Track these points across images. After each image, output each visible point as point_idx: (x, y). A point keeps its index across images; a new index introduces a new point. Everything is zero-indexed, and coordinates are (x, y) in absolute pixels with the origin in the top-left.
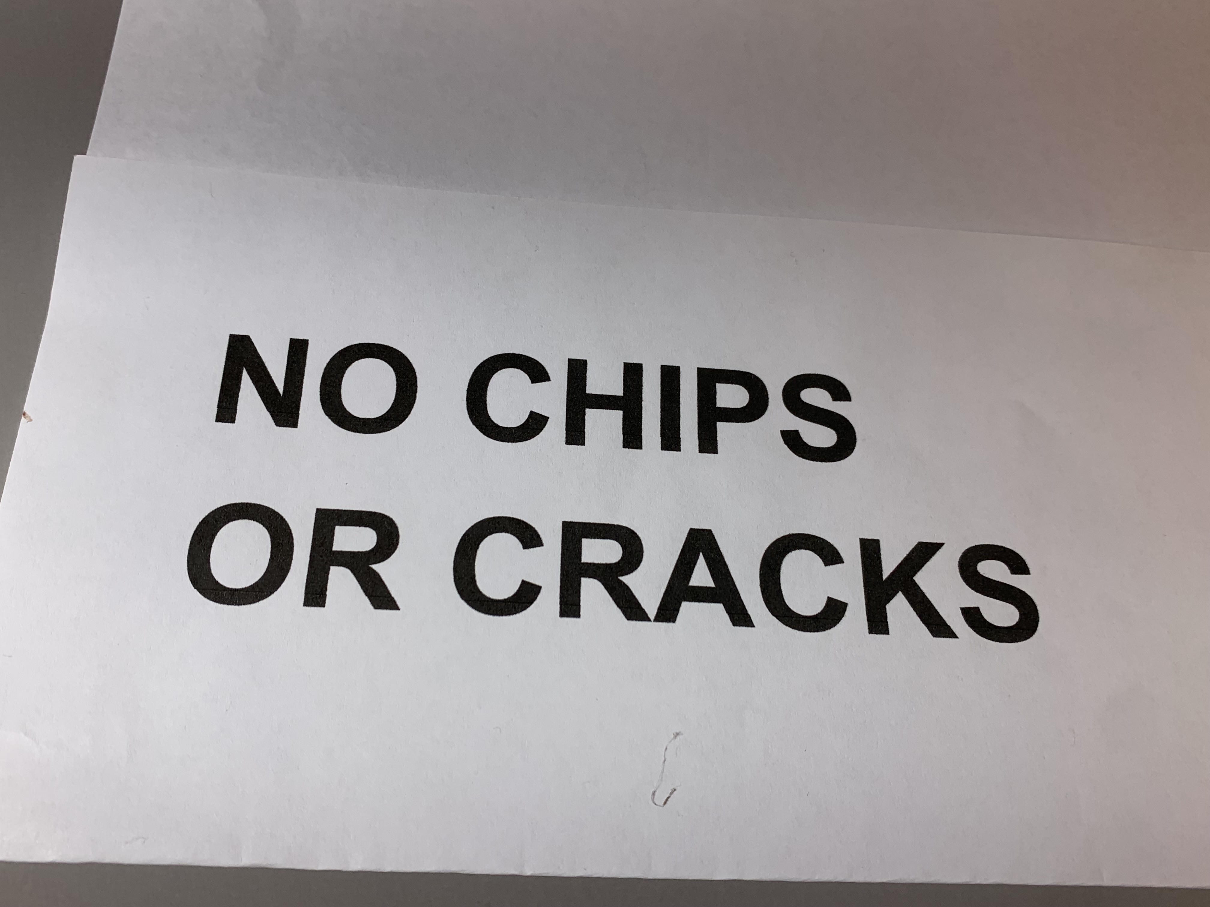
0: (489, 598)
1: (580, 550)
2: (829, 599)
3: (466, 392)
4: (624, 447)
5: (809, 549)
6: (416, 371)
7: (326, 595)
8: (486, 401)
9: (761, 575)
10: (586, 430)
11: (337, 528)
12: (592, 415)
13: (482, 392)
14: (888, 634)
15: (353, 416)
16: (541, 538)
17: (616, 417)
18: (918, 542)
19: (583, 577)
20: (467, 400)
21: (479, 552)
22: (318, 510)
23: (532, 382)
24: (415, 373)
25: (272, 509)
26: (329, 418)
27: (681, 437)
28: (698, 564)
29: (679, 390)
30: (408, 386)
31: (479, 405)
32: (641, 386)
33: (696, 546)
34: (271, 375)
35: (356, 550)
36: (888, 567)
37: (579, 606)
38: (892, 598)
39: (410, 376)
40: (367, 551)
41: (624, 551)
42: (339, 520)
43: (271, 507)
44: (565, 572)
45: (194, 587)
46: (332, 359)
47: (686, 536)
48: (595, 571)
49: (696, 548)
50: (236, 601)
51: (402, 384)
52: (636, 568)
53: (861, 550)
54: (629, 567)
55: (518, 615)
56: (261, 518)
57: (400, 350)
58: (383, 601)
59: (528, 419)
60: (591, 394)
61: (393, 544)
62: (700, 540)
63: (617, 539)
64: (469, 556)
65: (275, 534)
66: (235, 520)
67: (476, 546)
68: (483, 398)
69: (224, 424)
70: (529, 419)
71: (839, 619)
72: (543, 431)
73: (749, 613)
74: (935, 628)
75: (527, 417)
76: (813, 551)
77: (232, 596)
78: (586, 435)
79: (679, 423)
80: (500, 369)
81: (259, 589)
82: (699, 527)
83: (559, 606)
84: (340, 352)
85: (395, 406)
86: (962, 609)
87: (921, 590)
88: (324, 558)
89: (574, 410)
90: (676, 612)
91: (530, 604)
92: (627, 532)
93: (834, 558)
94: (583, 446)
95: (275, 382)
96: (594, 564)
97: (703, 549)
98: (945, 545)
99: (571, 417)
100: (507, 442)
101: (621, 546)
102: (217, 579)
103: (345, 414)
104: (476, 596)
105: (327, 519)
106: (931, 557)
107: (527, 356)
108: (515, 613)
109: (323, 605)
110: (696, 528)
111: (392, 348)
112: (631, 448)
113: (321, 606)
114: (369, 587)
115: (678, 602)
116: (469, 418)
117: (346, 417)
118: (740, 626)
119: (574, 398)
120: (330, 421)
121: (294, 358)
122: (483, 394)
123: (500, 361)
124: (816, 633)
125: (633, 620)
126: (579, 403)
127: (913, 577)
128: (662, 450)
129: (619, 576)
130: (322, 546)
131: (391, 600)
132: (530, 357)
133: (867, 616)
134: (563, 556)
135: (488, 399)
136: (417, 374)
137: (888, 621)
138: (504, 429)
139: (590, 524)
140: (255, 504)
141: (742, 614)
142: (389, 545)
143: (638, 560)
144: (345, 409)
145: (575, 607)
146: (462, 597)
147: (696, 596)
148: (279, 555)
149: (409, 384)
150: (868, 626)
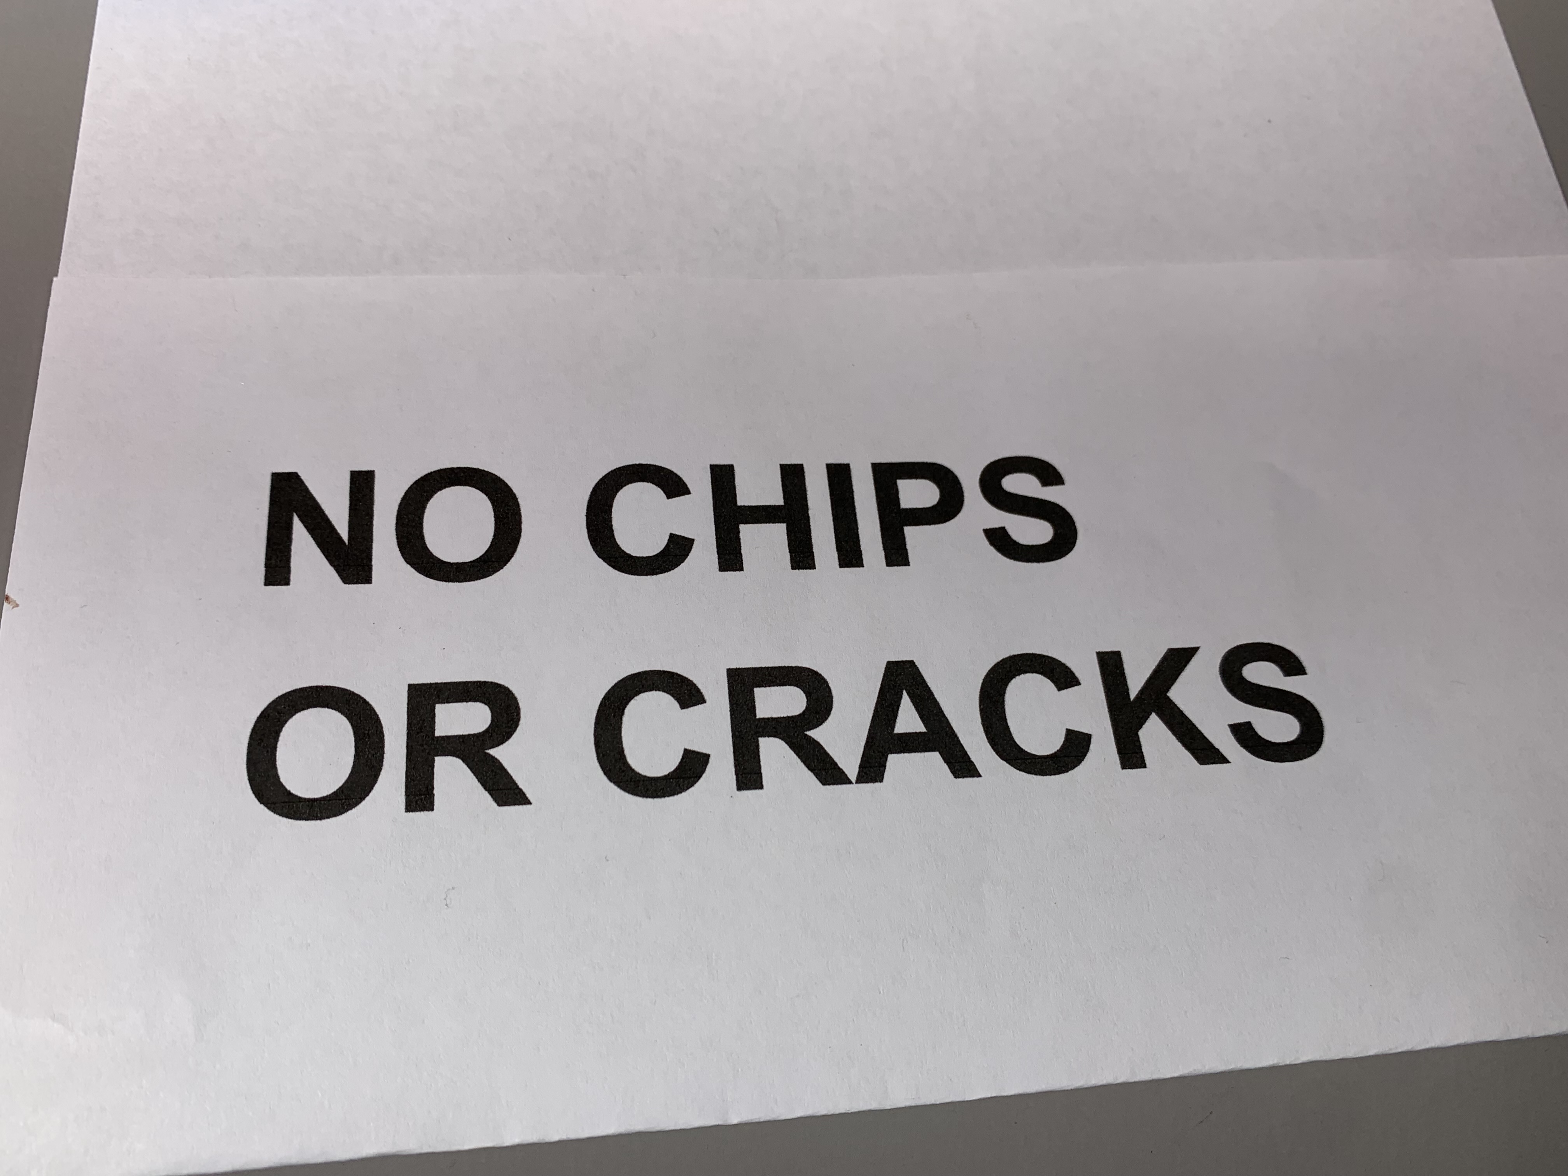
0: (645, 776)
1: (753, 704)
2: (1069, 732)
3: (585, 517)
4: (793, 568)
5: (1037, 672)
6: (517, 497)
7: (434, 795)
8: (612, 526)
9: (981, 710)
10: (743, 552)
11: (439, 707)
12: (748, 532)
13: (605, 515)
14: (1145, 767)
15: (442, 561)
16: (702, 693)
17: (778, 532)
18: (1167, 649)
19: (761, 737)
20: (588, 527)
21: (625, 719)
22: (410, 686)
23: (668, 498)
24: (517, 499)
25: (351, 691)
26: (412, 567)
27: (862, 549)
28: (901, 705)
29: (852, 492)
30: (510, 516)
31: (603, 532)
32: (805, 491)
33: (897, 683)
34: (331, 519)
35: (466, 733)
36: (1136, 682)
37: (761, 774)
38: (1145, 722)
39: (511, 504)
40: (480, 733)
41: (809, 698)
42: (439, 696)
43: (348, 688)
44: (737, 733)
45: (259, 801)
46: (407, 493)
47: (883, 672)
48: (774, 728)
49: (898, 684)
50: (317, 814)
51: (502, 515)
52: (826, 719)
53: (1100, 666)
54: (816, 717)
55: (683, 794)
56: (337, 704)
57: (494, 473)
58: (508, 795)
59: (667, 543)
60: (744, 506)
61: (512, 720)
62: (900, 674)
63: (797, 684)
64: (613, 725)
65: (358, 723)
66: (303, 709)
67: (621, 711)
68: (607, 523)
69: (275, 587)
70: (670, 544)
71: (1084, 755)
72: (688, 557)
73: (973, 759)
74: (1201, 753)
75: (667, 541)
76: (1041, 673)
77: (310, 810)
78: (744, 558)
79: (858, 532)
80: (625, 485)
81: (345, 796)
82: (898, 658)
83: (735, 777)
84: (416, 483)
85: (496, 543)
86: (1231, 726)
87: (1178, 708)
88: (425, 746)
89: (725, 528)
90: (882, 769)
91: (698, 778)
92: (809, 675)
93: (1069, 680)
94: (742, 572)
95: (336, 527)
96: (773, 719)
97: (907, 686)
98: (1200, 650)
99: (723, 536)
100: (645, 575)
101: (804, 692)
102: (288, 788)
103: (431, 560)
104: (628, 775)
105: (424, 696)
106: (1185, 666)
107: (658, 466)
108: (681, 792)
109: (431, 808)
110: (894, 660)
111: (484, 470)
112: (802, 569)
113: (428, 810)
114: (489, 778)
115: (883, 755)
116: (592, 550)
117: (434, 563)
118: (964, 777)
119: (723, 512)
120: (413, 570)
121: (357, 495)
122: (607, 517)
123: (624, 474)
124: (1057, 776)
125: (829, 784)
126: (730, 519)
127: (1167, 692)
128: (840, 567)
129: (806, 731)
130: (422, 732)
131: (519, 793)
132: (661, 467)
133: (1117, 748)
134: (732, 713)
135: (614, 523)
136: (519, 500)
137: (1144, 750)
138: (639, 559)
139: (761, 668)
140: (327, 687)
141: (964, 762)
142: (508, 722)
143: (828, 708)
144: (431, 553)
145: (755, 777)
146: (611, 779)
147: (904, 745)
148: (367, 749)
149: (510, 514)
150: (1120, 760)
